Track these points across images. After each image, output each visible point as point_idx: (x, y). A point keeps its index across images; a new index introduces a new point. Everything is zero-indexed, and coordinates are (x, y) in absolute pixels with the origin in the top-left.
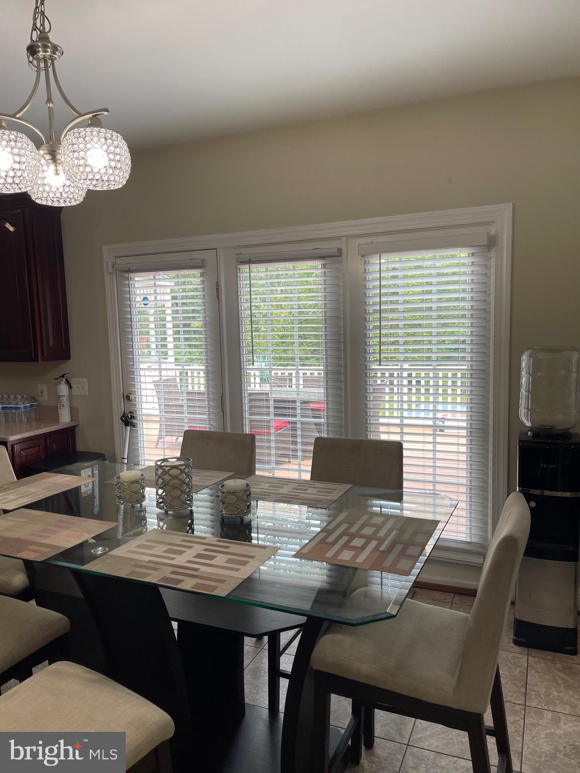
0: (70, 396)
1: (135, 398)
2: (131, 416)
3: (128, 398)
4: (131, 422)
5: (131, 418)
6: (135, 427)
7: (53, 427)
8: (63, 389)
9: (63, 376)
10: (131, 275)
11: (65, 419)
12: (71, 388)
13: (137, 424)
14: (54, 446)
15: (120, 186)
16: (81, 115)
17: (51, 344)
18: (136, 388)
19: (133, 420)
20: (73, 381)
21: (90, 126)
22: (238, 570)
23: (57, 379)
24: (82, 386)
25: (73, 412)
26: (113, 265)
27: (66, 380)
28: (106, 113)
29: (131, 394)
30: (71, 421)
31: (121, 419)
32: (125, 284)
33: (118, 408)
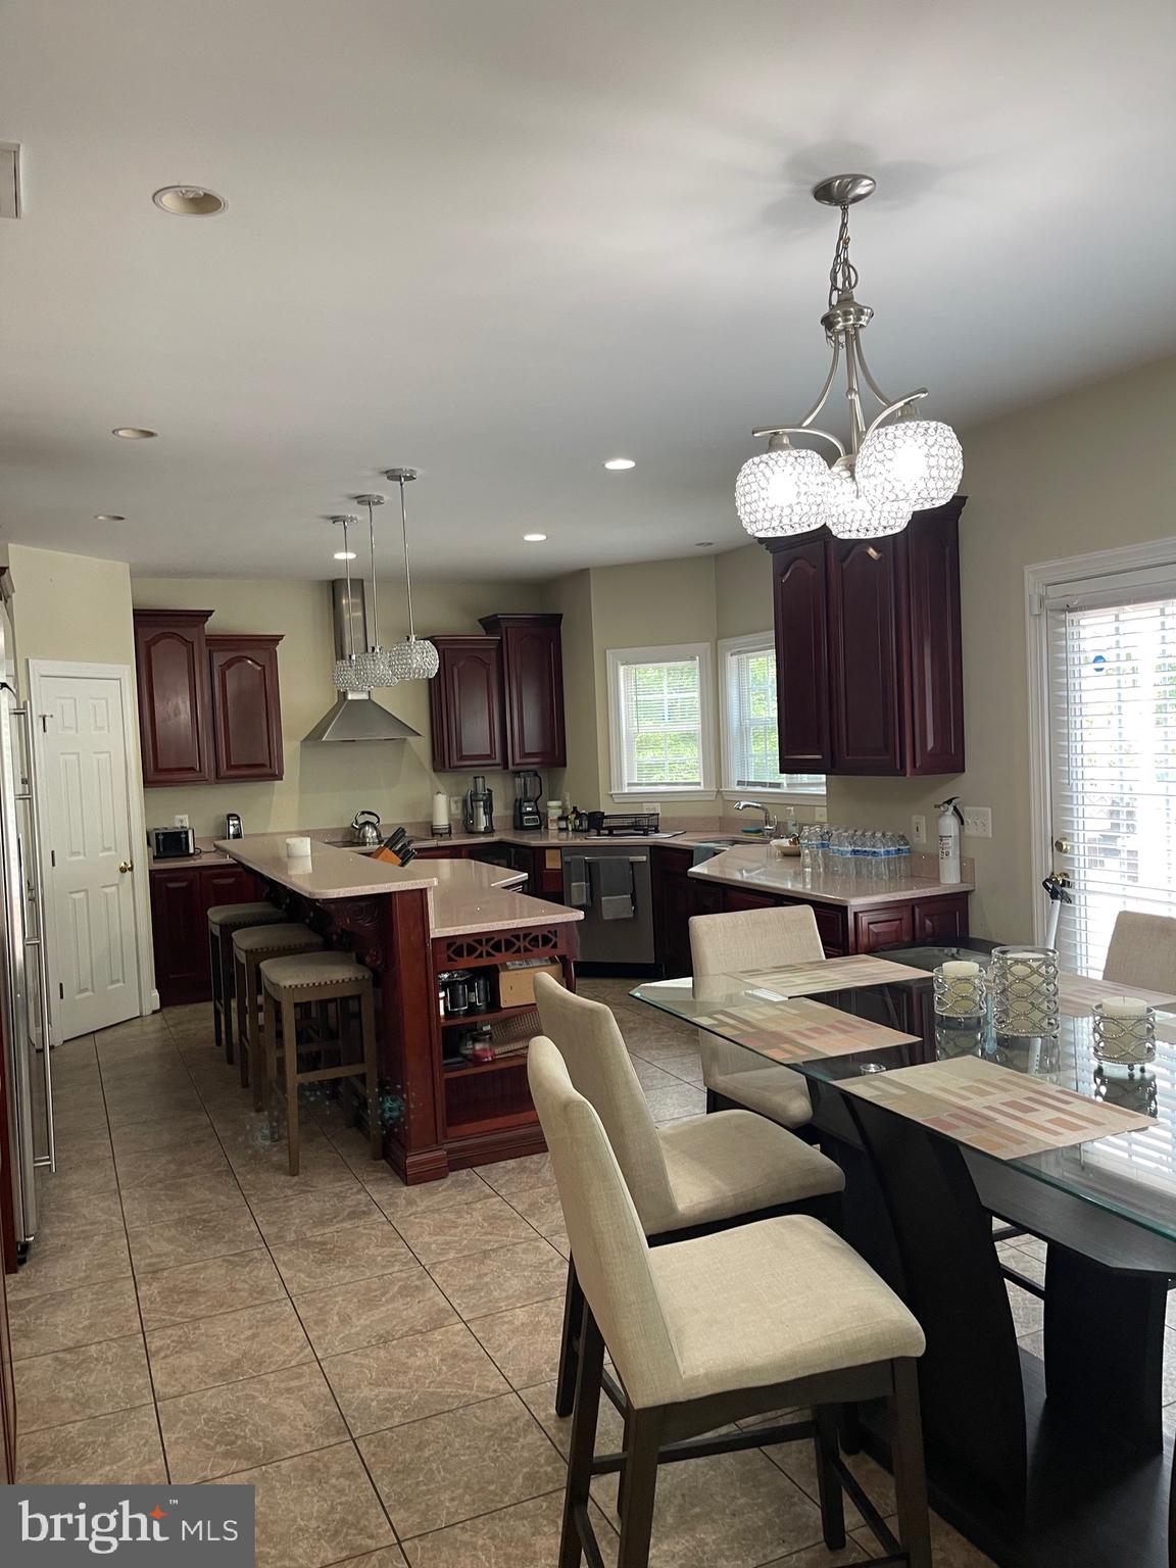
0: (961, 838)
1: (1072, 847)
2: (1063, 881)
3: (1059, 846)
4: (1062, 892)
5: (1063, 885)
6: (1070, 901)
7: (927, 890)
8: (949, 824)
9: (949, 802)
10: (1070, 616)
11: (950, 879)
12: (962, 823)
13: (1074, 896)
14: (928, 922)
15: (944, 502)
16: (890, 404)
17: (930, 745)
18: (1075, 828)
19: (1065, 889)
20: (967, 811)
21: (902, 419)
22: (1056, 1133)
23: (939, 806)
24: (982, 821)
25: (966, 868)
26: (1042, 600)
27: (955, 808)
28: (923, 395)
29: (1065, 839)
30: (962, 882)
31: (1044, 884)
32: (1061, 634)
33: (1043, 865)
